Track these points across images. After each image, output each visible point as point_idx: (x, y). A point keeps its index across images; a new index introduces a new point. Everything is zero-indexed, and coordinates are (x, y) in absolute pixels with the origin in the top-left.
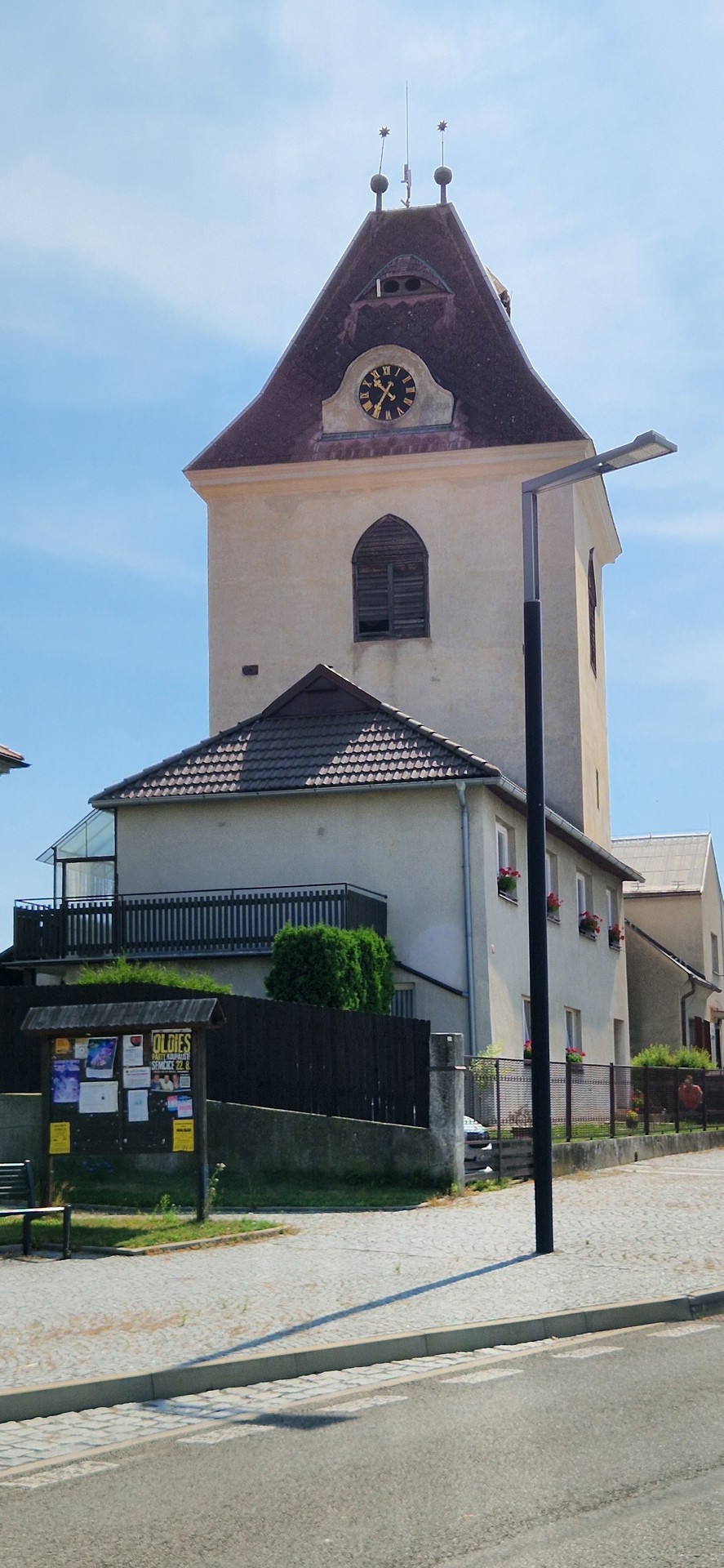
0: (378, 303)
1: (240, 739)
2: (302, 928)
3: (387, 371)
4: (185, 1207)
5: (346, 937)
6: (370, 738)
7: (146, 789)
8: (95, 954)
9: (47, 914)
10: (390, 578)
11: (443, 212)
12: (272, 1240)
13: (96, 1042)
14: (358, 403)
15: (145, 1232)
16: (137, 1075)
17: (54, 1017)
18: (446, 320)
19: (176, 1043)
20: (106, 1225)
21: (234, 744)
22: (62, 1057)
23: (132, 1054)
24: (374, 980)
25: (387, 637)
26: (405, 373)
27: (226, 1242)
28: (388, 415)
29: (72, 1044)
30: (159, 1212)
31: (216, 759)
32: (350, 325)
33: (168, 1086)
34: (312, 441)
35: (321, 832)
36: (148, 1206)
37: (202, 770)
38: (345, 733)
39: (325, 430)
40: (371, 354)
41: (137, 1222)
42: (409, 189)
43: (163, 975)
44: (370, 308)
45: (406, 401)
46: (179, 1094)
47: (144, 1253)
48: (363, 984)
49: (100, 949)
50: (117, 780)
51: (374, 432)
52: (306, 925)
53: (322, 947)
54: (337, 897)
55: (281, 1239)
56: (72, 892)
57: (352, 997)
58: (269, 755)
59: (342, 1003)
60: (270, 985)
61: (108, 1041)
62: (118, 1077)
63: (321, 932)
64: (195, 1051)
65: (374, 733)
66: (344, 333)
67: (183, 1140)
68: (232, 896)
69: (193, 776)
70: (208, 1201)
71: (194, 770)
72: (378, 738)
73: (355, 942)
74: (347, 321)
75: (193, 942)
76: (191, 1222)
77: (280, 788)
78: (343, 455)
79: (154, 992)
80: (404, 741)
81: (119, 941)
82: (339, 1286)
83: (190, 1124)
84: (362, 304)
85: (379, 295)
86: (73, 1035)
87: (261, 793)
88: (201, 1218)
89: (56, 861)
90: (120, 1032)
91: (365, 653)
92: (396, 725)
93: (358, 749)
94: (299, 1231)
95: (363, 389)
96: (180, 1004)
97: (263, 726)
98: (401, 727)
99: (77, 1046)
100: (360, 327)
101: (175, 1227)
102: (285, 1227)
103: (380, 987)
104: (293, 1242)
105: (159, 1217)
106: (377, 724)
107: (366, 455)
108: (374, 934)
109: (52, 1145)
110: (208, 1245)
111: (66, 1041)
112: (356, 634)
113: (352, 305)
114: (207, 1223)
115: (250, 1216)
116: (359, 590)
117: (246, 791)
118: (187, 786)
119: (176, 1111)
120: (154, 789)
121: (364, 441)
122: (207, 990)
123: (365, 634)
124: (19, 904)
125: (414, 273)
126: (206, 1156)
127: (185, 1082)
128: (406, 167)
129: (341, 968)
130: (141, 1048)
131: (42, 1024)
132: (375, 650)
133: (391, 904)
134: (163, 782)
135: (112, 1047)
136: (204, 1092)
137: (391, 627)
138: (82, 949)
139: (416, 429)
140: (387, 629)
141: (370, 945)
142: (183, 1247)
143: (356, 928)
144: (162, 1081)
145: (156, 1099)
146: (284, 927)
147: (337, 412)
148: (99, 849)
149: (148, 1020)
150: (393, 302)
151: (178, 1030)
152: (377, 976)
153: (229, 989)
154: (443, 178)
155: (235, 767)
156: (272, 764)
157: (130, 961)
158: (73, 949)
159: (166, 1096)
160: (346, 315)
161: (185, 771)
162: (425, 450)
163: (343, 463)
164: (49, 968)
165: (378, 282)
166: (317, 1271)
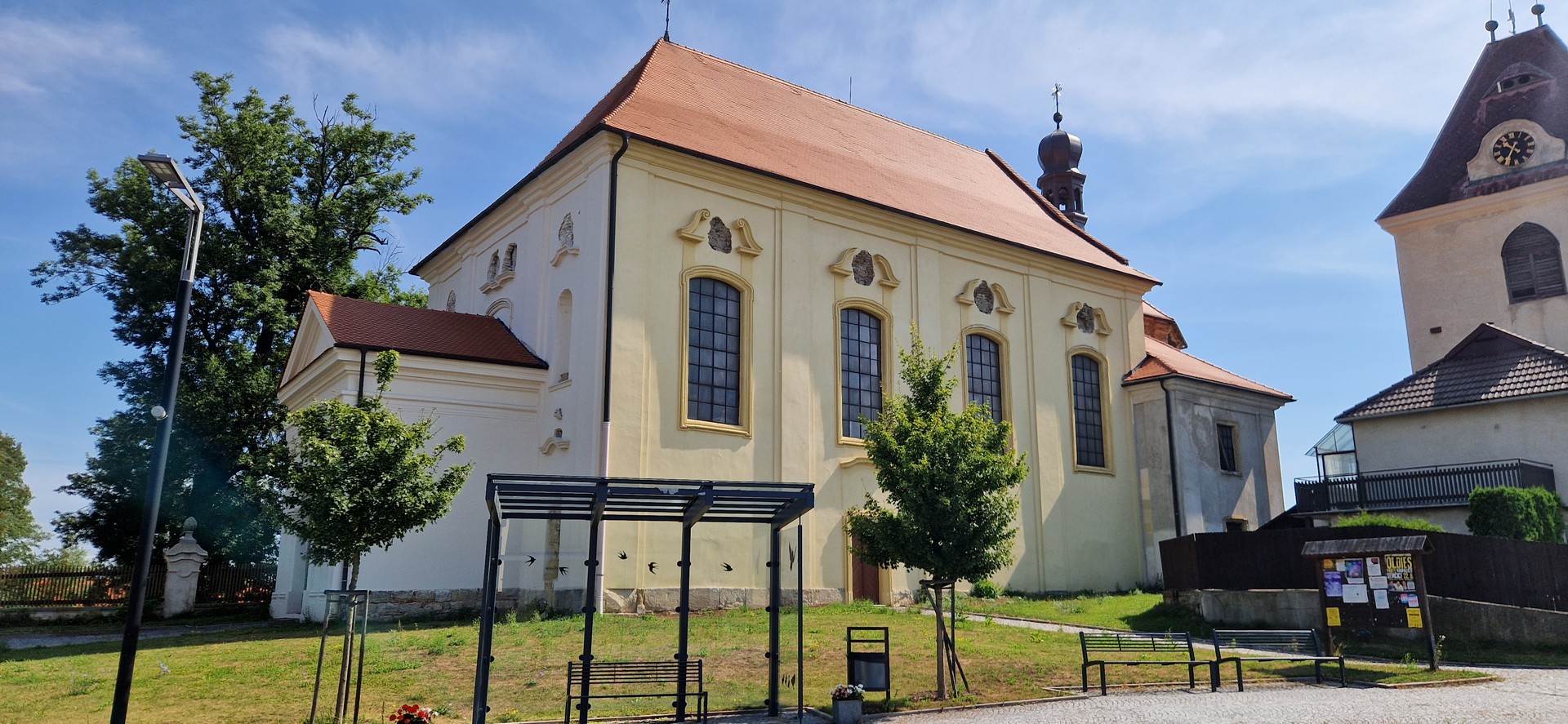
0: (1499, 97)
1: (1431, 374)
2: (1490, 488)
3: (1512, 136)
4: (1421, 660)
5: (1522, 493)
6: (1526, 365)
7: (1370, 410)
8: (1348, 508)
9: (1315, 485)
10: (1532, 261)
11: (1540, 31)
12: (1485, 684)
13: (1349, 561)
14: (1493, 159)
15: (1395, 675)
16: (1378, 582)
17: (1321, 547)
18: (1552, 95)
19: (1401, 563)
20: (1369, 669)
21: (1427, 378)
22: (1329, 570)
23: (1374, 569)
24: (1548, 520)
25: (1535, 299)
26: (1525, 135)
27: (1452, 684)
28: (1516, 162)
29: (1334, 563)
30: (1405, 662)
31: (1415, 388)
32: (1482, 114)
33: (1400, 588)
34: (1462, 188)
35: (1497, 427)
36: (1398, 659)
37: (1406, 395)
38: (1506, 364)
39: (1471, 179)
40: (1499, 127)
41: (1390, 668)
42: (1513, 23)
43: (1392, 521)
44: (1494, 100)
45: (1528, 151)
46: (1408, 593)
47: (1395, 687)
48: (1539, 523)
49: (1353, 505)
50: (1351, 405)
51: (1507, 174)
52: (1492, 487)
53: (1505, 500)
54: (1512, 468)
55: (1491, 684)
56: (1330, 472)
57: (1532, 531)
58: (1452, 382)
59: (1524, 535)
60: (1469, 524)
61: (1357, 561)
62: (1367, 582)
63: (1503, 491)
64: (1415, 567)
65: (1529, 362)
66: (1477, 119)
67: (1415, 620)
68: (1436, 470)
69: (1401, 400)
70: (1437, 659)
71: (1401, 396)
72: (1532, 365)
73: (1529, 496)
74: (1479, 112)
75: (1413, 499)
76: (1426, 670)
77: (1462, 403)
78: (1485, 192)
79: (1386, 531)
80: (1552, 365)
81: (1363, 501)
82: (1532, 716)
83: (1418, 611)
84: (1487, 100)
85: (1500, 91)
86: (1335, 557)
87: (1449, 406)
88: (1433, 669)
89: (1317, 455)
90: (1364, 556)
91: (1519, 310)
92: (1545, 356)
93: (1517, 373)
94: (1504, 679)
95: (1495, 150)
96: (1401, 539)
97: (1448, 365)
98: (1549, 357)
99: (1337, 564)
100: (1488, 113)
101: (1415, 673)
102: (1494, 677)
103: (1553, 524)
104: (1500, 687)
105: (1405, 666)
106: (1530, 356)
107: (1503, 189)
108: (1544, 490)
109: (1329, 620)
110: (1439, 685)
111: (1330, 561)
112: (1510, 299)
113: (1481, 101)
114: (1437, 671)
115: (1467, 669)
116: (1509, 273)
117: (1438, 406)
118: (1398, 406)
119: (1408, 604)
120: (1375, 409)
121: (1500, 181)
122: (1424, 529)
123: (1517, 299)
124: (1297, 481)
125: (1524, 73)
126: (1431, 630)
127: (1411, 586)
128: (1510, 11)
129: (1521, 513)
130: (1379, 565)
131: (1314, 551)
132: (1526, 308)
133: (1556, 471)
134: (1381, 405)
135: (1360, 565)
136: (1425, 592)
137: (1536, 292)
138: (1340, 505)
139: (1539, 167)
140: (1534, 293)
141: (1542, 498)
142: (1422, 686)
143: (1530, 487)
144: (1395, 585)
145: (1393, 596)
146: (1476, 489)
147: (1478, 167)
148: (1344, 446)
149: (1381, 549)
150: (1510, 94)
151: (1402, 555)
152: (1550, 518)
153: (1441, 528)
154: (1538, 10)
155: (1429, 392)
156: (1456, 388)
157: (1369, 512)
158: (1334, 505)
159: (1399, 593)
160: (1477, 108)
161: (1395, 397)
162: (1547, 178)
163: (1486, 197)
164: (1321, 517)
165: (1499, 84)
166: (1516, 706)
